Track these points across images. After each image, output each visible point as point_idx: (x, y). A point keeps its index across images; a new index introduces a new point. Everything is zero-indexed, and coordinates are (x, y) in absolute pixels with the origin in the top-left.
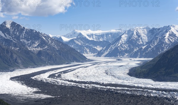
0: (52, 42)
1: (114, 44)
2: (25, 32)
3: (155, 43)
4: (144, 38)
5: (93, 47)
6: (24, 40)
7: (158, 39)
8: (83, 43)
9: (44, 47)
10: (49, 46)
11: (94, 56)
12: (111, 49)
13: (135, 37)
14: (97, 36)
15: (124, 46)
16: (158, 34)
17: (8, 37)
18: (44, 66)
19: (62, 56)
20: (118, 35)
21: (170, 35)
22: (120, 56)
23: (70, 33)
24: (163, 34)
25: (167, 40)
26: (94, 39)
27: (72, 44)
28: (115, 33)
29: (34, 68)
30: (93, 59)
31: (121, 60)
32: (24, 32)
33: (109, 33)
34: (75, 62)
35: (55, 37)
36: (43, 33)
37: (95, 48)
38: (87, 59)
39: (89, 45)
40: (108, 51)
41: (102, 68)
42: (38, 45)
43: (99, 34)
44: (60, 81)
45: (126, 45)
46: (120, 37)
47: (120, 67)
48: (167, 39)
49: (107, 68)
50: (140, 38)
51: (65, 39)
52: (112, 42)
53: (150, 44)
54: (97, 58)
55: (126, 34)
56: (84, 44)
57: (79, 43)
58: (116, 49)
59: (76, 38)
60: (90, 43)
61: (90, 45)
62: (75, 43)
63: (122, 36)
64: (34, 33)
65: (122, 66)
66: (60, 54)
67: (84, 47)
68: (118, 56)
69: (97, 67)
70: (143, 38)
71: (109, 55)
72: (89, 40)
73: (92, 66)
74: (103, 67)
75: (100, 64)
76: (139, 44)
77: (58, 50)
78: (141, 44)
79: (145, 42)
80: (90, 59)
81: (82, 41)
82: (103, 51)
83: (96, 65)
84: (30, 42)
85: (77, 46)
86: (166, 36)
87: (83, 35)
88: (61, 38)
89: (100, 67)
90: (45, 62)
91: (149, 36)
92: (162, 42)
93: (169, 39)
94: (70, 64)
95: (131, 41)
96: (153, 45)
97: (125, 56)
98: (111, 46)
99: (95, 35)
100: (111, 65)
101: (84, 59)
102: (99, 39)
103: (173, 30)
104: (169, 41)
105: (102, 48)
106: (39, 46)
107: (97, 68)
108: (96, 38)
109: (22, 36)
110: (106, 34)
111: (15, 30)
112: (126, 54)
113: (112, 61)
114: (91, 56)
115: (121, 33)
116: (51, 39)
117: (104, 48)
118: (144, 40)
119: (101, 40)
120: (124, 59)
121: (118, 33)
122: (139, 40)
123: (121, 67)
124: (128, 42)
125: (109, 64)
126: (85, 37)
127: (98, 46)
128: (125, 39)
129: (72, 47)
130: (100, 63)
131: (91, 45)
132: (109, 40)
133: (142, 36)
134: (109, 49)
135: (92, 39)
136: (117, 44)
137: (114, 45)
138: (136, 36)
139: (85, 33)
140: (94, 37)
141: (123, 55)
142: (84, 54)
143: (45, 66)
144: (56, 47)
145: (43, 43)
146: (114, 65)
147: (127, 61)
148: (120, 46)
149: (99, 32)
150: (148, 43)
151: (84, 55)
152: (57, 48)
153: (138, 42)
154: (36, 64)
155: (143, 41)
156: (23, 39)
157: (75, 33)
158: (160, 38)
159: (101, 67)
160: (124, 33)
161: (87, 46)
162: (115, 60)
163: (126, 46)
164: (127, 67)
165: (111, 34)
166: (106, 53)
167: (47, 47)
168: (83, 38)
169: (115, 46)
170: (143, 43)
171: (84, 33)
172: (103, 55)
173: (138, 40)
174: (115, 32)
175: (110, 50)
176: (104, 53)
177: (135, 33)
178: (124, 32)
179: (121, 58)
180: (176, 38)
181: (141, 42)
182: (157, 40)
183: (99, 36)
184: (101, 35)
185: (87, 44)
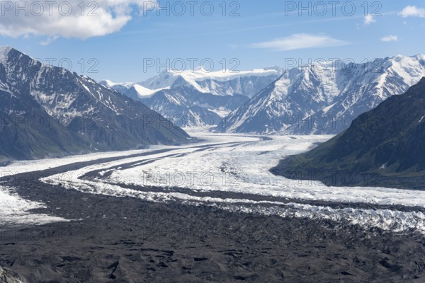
0: (105, 98)
1: (257, 102)
2: (43, 74)
3: (354, 98)
4: (329, 87)
5: (209, 110)
6: (38, 92)
7: (361, 90)
8: (186, 100)
9: (86, 108)
10: (98, 106)
11: (210, 130)
12: (251, 113)
13: (307, 84)
14: (220, 83)
15: (281, 108)
16: (360, 78)
18: (83, 154)
19: (129, 129)
21: (389, 80)
22: (271, 130)
23: (155, 77)
24: (374, 78)
25: (381, 93)
26: (212, 90)
27: (160, 103)
28: (263, 77)
29: (58, 157)
30: (205, 137)
31: (271, 139)
32: (40, 73)
33: (249, 76)
34: (159, 143)
35: (120, 86)
36: (85, 76)
37: (215, 111)
38: (189, 136)
39: (199, 105)
40: (243, 117)
42: (73, 105)
43: (225, 78)
45: (284, 105)
46: (272, 86)
48: (382, 90)
50: (318, 88)
51: (144, 92)
52: (254, 97)
53: (340, 102)
54: (216, 134)
55: (286, 78)
56: (187, 103)
57: (175, 100)
58: (262, 113)
59: (168, 88)
60: (202, 99)
61: (203, 106)
62: (166, 99)
63: (276, 84)
64: (62, 75)
65: (266, 152)
66: (124, 126)
67: (187, 109)
68: (265, 131)
69: (207, 155)
70: (326, 87)
71: (245, 129)
72: (201, 93)
73: (196, 153)
75: (216, 148)
76: (317, 101)
77: (119, 115)
78: (321, 102)
79: (331, 96)
80: (198, 136)
81: (183, 95)
82: (231, 119)
83: (207, 150)
84: (53, 97)
85: (170, 109)
86: (379, 82)
87: (186, 83)
88: (133, 88)
89: (215, 155)
90: (88, 145)
91: (341, 83)
92: (369, 96)
93: (385, 90)
94: (148, 148)
95: (297, 96)
96: (347, 104)
97: (282, 129)
98: (251, 106)
99: (215, 81)
100: (241, 150)
101: (183, 138)
102: (224, 91)
104: (385, 94)
105: (230, 112)
106: (75, 108)
108: (217, 88)
109: (35, 82)
110: (240, 78)
111: (17, 68)
113: (247, 142)
114: (201, 131)
115: (276, 76)
116: (104, 90)
117: (233, 113)
118: (328, 92)
119: (230, 93)
121: (269, 76)
122: (316, 92)
124: (289, 98)
125: (239, 149)
126: (192, 87)
127: (221, 108)
128: (285, 90)
130: (216, 146)
131: (205, 105)
132: (248, 94)
133: (323, 83)
134: (245, 114)
135: (209, 91)
136: (264, 103)
137: (258, 104)
138: (309, 84)
139: (192, 77)
140: (213, 85)
141: (278, 127)
143: (86, 154)
144: (114, 109)
145: (83, 100)
148: (270, 107)
149: (224, 74)
152: (118, 112)
153: (314, 98)
154: (64, 150)
155: (326, 94)
156: (37, 89)
157: (167, 77)
158: (364, 88)
160: (282, 76)
161: (195, 106)
162: (257, 139)
163: (285, 108)
165: (254, 78)
166: (239, 124)
167: (92, 109)
168: (186, 88)
169: (259, 106)
170: (326, 100)
171: (190, 77)
172: (230, 129)
173: (313, 92)
174: (263, 74)
175: (247, 116)
176: (232, 124)
177: (307, 76)
178: (281, 73)
179: (273, 134)
180: (404, 87)
181: (322, 98)
182: (358, 91)
183: (224, 83)
184: (230, 81)
185: (195, 103)
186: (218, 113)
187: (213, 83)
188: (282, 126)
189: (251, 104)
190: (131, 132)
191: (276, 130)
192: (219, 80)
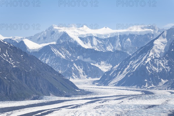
1: (137, 58)
5: (92, 64)
8: (70, 55)
11: (94, 83)
12: (131, 68)
14: (101, 40)
15: (160, 64)
20: (147, 39)
22: (150, 84)
23: (42, 33)
27: (47, 57)
28: (141, 35)
30: (91, 90)
31: (152, 93)
33: (128, 34)
34: (51, 94)
35: (10, 39)
37: (97, 65)
38: (78, 89)
39: (82, 59)
41: (109, 109)
43: (105, 36)
45: (163, 62)
46: (151, 44)
47: (149, 109)
49: (120, 110)
51: (32, 46)
52: (133, 54)
54: (100, 87)
55: (164, 37)
56: (72, 57)
57: (61, 54)
59: (55, 43)
61: (86, 60)
62: (52, 53)
63: (155, 42)
65: (153, 106)
66: (20, 77)
67: (72, 63)
68: (145, 85)
69: (99, 107)
71: (125, 83)
73: (89, 105)
74: (112, 107)
75: (105, 101)
77: (16, 68)
80: (85, 89)
82: (113, 73)
83: (97, 102)
85: (56, 62)
87: (70, 38)
88: (22, 42)
89: (106, 108)
94: (42, 99)
97: (160, 84)
98: (131, 62)
99: (97, 38)
100: (128, 103)
101: (72, 90)
102: (105, 47)
105: (111, 66)
107: (100, 110)
108: (98, 44)
110: (120, 36)
112: (163, 81)
114: (86, 83)
115: (153, 35)
117: (115, 67)
119: (109, 49)
120: (157, 92)
121: (145, 35)
123: (152, 109)
124: (167, 55)
125: (126, 102)
126: (76, 42)
127: (102, 63)
128: (162, 47)
129: (47, 62)
130: (106, 99)
131: (88, 60)
134: (126, 69)
135: (91, 47)
136: (143, 59)
137: (138, 60)
139: (75, 34)
141: (156, 82)
142: (73, 78)
146: (136, 104)
147: (165, 96)
148: (150, 63)
149: (105, 31)
151: (71, 80)
152: (14, 64)
157: (53, 33)
159: (109, 107)
160: (160, 35)
162: (140, 93)
163: (163, 64)
164: (165, 109)
165: (131, 36)
166: (120, 77)
168: (71, 44)
169: (139, 62)
172: (112, 82)
174: (140, 32)
175: (127, 70)
176: (114, 77)
178: (160, 33)
179: (152, 88)
183: (105, 40)
184: (110, 38)
185: (78, 57)
186: (100, 68)
187: (95, 40)
188: (161, 81)
189: (131, 60)
190: (26, 83)
191: (154, 85)
192: (100, 37)
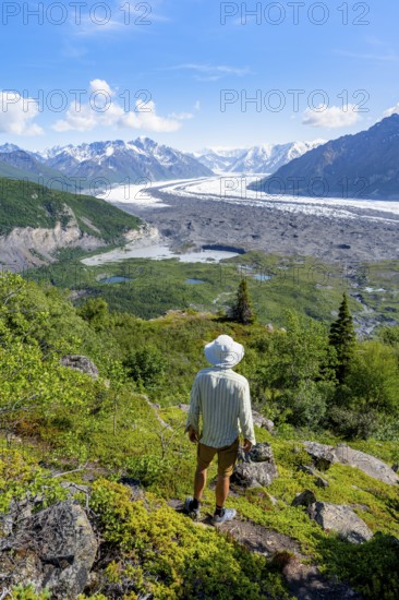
0: (182, 158)
3: (278, 159)
4: (268, 154)
5: (222, 163)
8: (213, 159)
9: (175, 162)
10: (180, 161)
11: (221, 171)
13: (260, 153)
16: (281, 151)
17: (142, 152)
19: (191, 170)
21: (293, 152)
22: (245, 172)
24: (287, 150)
30: (220, 174)
33: (238, 149)
37: (224, 163)
38: (214, 173)
39: (218, 161)
40: (235, 166)
43: (228, 150)
44: (182, 193)
46: (246, 154)
50: (264, 155)
51: (197, 155)
52: (239, 158)
54: (224, 173)
57: (209, 159)
59: (206, 154)
61: (220, 161)
62: (205, 158)
66: (189, 169)
67: (214, 163)
68: (243, 172)
72: (219, 156)
73: (216, 180)
77: (187, 164)
79: (269, 158)
80: (217, 173)
81: (212, 157)
82: (231, 167)
84: (162, 157)
85: (206, 162)
86: (289, 152)
87: (213, 152)
91: (273, 152)
92: (284, 158)
93: (291, 156)
95: (256, 157)
96: (275, 161)
98: (238, 162)
99: (225, 151)
101: (212, 174)
102: (228, 155)
103: (296, 147)
106: (170, 161)
108: (225, 154)
110: (234, 150)
113: (236, 176)
114: (218, 171)
116: (183, 155)
117: (231, 164)
118: (268, 156)
119: (230, 156)
124: (253, 158)
126: (215, 153)
127: (226, 162)
129: (201, 162)
132: (237, 156)
133: (266, 152)
135: (222, 155)
136: (243, 160)
144: (186, 162)
145: (174, 158)
148: (245, 161)
150: (273, 159)
151: (212, 170)
153: (262, 159)
157: (206, 149)
158: (283, 154)
160: (251, 150)
161: (216, 161)
163: (251, 162)
165: (240, 150)
166: (233, 168)
167: (177, 162)
168: (213, 154)
170: (267, 159)
171: (215, 150)
172: (229, 170)
173: (262, 156)
174: (243, 148)
175: (237, 165)
177: (260, 150)
181: (265, 159)
182: (280, 156)
183: (228, 152)
184: (231, 151)
188: (250, 170)
